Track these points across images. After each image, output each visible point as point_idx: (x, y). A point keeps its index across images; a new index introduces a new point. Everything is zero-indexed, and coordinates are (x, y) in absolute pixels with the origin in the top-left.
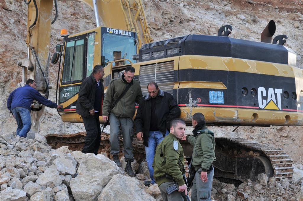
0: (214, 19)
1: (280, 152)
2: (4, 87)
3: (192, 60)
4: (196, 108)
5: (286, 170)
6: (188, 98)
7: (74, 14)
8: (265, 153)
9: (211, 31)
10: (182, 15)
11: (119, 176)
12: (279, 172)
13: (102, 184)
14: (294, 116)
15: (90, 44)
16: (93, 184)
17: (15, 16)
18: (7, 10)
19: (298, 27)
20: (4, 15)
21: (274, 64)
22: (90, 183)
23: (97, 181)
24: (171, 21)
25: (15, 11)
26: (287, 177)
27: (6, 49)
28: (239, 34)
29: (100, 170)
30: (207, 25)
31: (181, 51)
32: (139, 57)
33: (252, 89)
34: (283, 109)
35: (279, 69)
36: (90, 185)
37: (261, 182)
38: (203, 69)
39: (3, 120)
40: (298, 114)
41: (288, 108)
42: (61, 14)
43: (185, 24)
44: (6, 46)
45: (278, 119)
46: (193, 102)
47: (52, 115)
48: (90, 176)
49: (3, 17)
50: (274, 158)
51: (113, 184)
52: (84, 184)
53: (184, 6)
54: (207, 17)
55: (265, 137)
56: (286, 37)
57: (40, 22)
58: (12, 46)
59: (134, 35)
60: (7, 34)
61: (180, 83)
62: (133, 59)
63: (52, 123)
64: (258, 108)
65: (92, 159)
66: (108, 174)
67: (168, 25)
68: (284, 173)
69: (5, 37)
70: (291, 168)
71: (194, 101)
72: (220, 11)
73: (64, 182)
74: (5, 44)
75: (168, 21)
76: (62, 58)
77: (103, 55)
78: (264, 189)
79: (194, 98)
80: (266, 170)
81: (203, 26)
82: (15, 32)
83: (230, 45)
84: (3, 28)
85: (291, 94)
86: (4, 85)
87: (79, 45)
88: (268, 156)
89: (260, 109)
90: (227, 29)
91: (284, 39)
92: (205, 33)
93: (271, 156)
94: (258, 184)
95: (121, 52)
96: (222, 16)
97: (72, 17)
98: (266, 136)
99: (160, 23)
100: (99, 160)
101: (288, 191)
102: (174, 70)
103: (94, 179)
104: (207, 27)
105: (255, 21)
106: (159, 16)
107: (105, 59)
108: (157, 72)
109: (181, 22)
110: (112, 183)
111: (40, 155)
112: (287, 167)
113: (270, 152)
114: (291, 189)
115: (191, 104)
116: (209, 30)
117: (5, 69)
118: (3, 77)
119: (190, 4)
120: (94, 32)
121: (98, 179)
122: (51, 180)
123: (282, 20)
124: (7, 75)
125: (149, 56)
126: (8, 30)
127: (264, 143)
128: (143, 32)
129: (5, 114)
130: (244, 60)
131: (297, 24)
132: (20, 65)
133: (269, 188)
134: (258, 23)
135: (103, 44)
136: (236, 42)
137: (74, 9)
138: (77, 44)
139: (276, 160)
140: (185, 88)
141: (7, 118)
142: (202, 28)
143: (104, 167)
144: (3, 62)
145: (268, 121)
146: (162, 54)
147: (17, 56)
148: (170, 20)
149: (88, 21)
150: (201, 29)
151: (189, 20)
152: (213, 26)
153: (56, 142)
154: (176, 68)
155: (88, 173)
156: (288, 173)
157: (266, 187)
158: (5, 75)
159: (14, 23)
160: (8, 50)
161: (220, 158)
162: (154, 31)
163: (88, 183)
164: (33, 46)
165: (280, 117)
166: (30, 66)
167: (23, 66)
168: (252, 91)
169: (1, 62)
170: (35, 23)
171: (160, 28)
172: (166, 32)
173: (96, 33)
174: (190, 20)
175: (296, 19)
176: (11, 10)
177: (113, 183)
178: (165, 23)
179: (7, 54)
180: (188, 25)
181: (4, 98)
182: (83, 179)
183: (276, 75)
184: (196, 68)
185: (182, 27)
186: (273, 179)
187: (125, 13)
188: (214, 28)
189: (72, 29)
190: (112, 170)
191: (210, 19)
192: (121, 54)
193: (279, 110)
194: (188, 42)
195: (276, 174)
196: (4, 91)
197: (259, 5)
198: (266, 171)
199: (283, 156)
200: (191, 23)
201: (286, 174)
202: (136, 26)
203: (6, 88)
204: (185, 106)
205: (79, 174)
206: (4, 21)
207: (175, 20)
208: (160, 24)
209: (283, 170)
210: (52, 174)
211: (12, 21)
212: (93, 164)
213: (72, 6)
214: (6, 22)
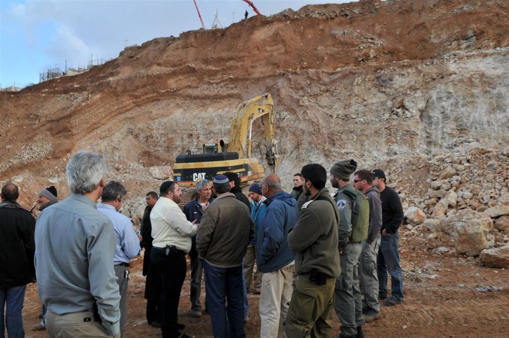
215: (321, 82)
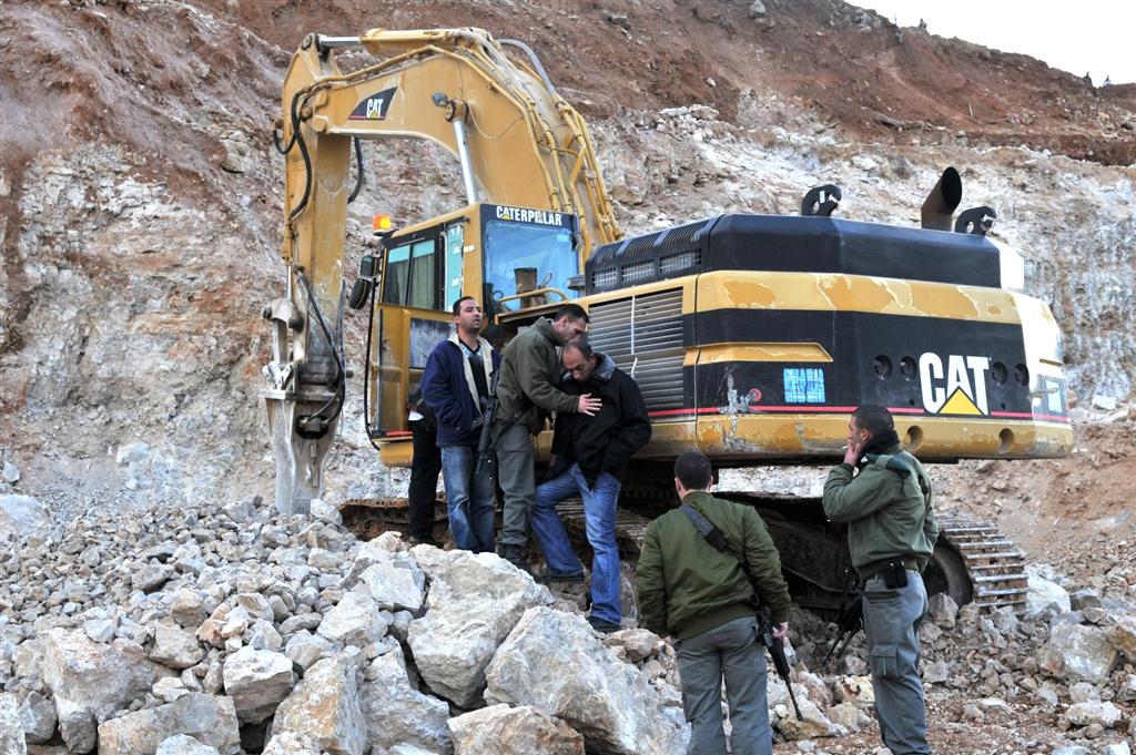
0: (791, 170)
1: (988, 532)
2: (227, 377)
3: (730, 285)
4: (747, 416)
5: (1007, 581)
6: (726, 389)
7: (406, 175)
8: (947, 537)
9: (781, 204)
10: (701, 164)
11: (542, 611)
12: (987, 589)
13: (494, 633)
14: (1023, 433)
15: (452, 252)
16: (470, 634)
17: (253, 187)
18: (232, 172)
19: (1023, 186)
20: (224, 186)
21: (960, 288)
22: (463, 631)
23: (481, 625)
24: (671, 181)
25: (252, 174)
26: (1012, 602)
27: (232, 277)
28: (859, 209)
29: (489, 595)
30: (773, 188)
31: (700, 262)
32: (587, 281)
33: (903, 360)
34: (993, 413)
35: (975, 303)
36: (463, 637)
37: (939, 618)
38: (763, 307)
39: (228, 467)
40: (1034, 427)
41: (1007, 407)
42: (373, 175)
43: (710, 187)
44: (230, 267)
45: (980, 440)
46: (739, 401)
47: (354, 448)
48: (463, 614)
49: (221, 192)
50: (971, 550)
51: (524, 634)
52: (447, 634)
53: (706, 140)
54: (768, 165)
55: (944, 493)
56: (991, 213)
57: (319, 198)
58: (247, 265)
59: (570, 221)
60: (232, 235)
61: (700, 349)
62: (570, 288)
63: (357, 470)
64: (922, 411)
65: (465, 567)
66: (511, 606)
67: (664, 192)
68: (1002, 592)
69: (227, 244)
70: (1022, 576)
71: (742, 398)
72: (805, 150)
73: (392, 631)
74: (228, 260)
75: (661, 181)
76: (377, 294)
77: (488, 281)
78: (948, 637)
79: (742, 391)
80: (950, 584)
81: (760, 190)
82: (254, 228)
83: (837, 240)
84: (222, 219)
85: (1011, 368)
86: (228, 373)
87: (423, 257)
88: (954, 544)
89: (928, 414)
90: (827, 195)
91: (986, 218)
92: (766, 210)
93: (962, 545)
94: (931, 625)
95: (535, 270)
96: (811, 163)
97: (403, 181)
98: (947, 489)
99: (641, 189)
100: (486, 568)
101: (1016, 640)
102: (684, 313)
103: (472, 621)
104: (770, 194)
105: (902, 173)
106: (638, 168)
107: (494, 290)
108: (636, 320)
109: (698, 183)
110: (522, 631)
111: (326, 559)
112: (1010, 574)
113: (961, 533)
114: (1023, 637)
115: (732, 408)
116: (778, 202)
117: (229, 329)
118: (223, 351)
119: (723, 134)
120: (461, 219)
121: (484, 622)
122: (357, 624)
123: (977, 168)
124: (235, 344)
125: (612, 277)
126: (236, 226)
127: (941, 508)
128: (594, 212)
129: (231, 450)
130: (877, 280)
131: (1021, 176)
132: (268, 315)
133: (960, 636)
134: (912, 178)
135: (487, 250)
136: (853, 230)
137: (408, 162)
138: (416, 255)
139: (977, 556)
140: (716, 361)
141: (236, 460)
142: (757, 195)
143: (499, 587)
144: (224, 312)
145: (950, 446)
146: (649, 270)
147: (259, 294)
148: (667, 178)
149: (444, 191)
150: (753, 200)
151: (719, 176)
152: (787, 191)
153: (368, 523)
154: (687, 309)
155: (457, 606)
156: (1014, 591)
157: (953, 632)
158: (229, 344)
159: (251, 205)
160: (237, 277)
161: (819, 555)
162: (625, 209)
163: (458, 632)
164: (300, 264)
165: (984, 436)
166: (294, 318)
167: (275, 320)
168: (903, 364)
169: (219, 309)
170: (304, 203)
171: (640, 200)
172: (657, 212)
173: (468, 220)
174: (724, 177)
175: (1017, 162)
176: (243, 170)
177: (526, 630)
178: (653, 186)
179: (234, 290)
180: (719, 191)
181: (229, 408)
182: (441, 621)
183: (968, 318)
184: (743, 306)
185: (702, 196)
186: (972, 609)
187: (544, 166)
188: (790, 194)
189: (404, 213)
190: (520, 594)
191: (776, 172)
192: (536, 276)
193: (982, 416)
194: (721, 235)
195: (981, 594)
196: (228, 389)
197: (913, 128)
198: (952, 585)
199: (997, 543)
200: (727, 184)
201: (1008, 595)
202: (576, 197)
203: (232, 380)
204: (718, 413)
205: (433, 608)
206: (225, 201)
207: (682, 179)
208: (640, 192)
209: (1000, 584)
210: (360, 610)
211: (247, 199)
212: (468, 579)
213: (400, 152)
214: (229, 204)
215: (259, 84)
